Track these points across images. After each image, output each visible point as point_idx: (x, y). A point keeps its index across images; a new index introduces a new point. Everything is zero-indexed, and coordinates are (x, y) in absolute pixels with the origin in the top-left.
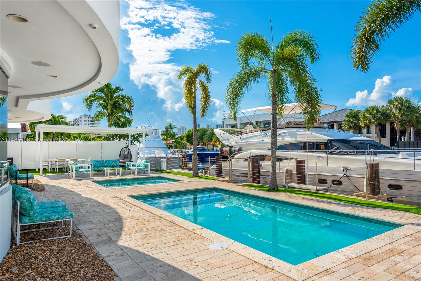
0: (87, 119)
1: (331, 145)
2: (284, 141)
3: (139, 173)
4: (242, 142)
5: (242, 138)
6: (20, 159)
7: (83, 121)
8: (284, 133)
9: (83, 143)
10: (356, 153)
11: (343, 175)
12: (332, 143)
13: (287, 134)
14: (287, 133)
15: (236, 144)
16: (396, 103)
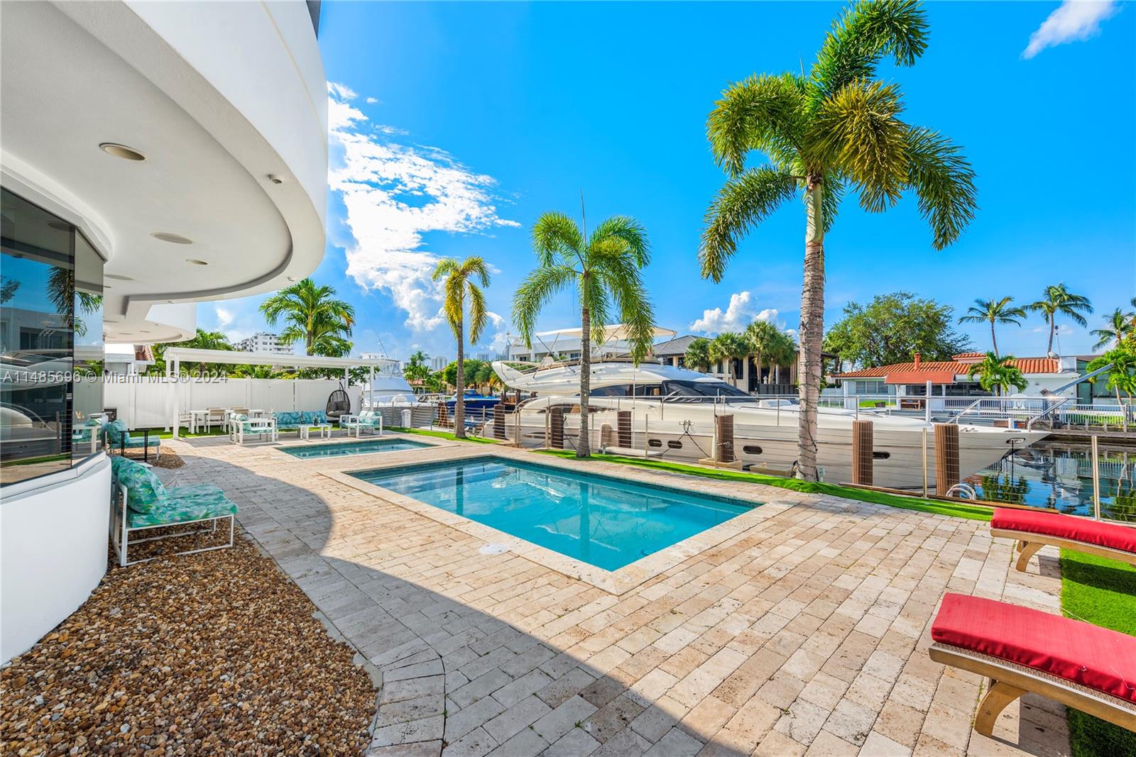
0: (268, 341)
1: (668, 389)
2: (600, 381)
3: (362, 433)
4: (536, 384)
5: (536, 376)
7: (260, 343)
8: (601, 370)
11: (683, 433)
12: (669, 386)
13: (604, 372)
14: (605, 369)
15: (526, 386)
16: (757, 330)
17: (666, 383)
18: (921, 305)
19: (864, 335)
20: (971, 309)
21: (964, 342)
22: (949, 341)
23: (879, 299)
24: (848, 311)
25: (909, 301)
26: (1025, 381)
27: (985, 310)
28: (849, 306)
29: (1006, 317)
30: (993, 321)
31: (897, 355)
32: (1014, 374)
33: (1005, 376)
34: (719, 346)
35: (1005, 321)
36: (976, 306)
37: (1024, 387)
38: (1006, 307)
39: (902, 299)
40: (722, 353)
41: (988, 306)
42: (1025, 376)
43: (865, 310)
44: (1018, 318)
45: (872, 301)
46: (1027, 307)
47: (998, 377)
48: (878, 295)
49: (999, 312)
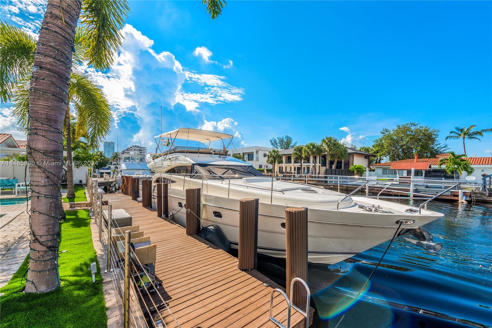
1: (194, 169)
8: (173, 157)
16: (327, 141)
17: (193, 165)
18: (421, 129)
19: (390, 145)
20: (451, 132)
21: (445, 149)
22: (436, 148)
23: (399, 126)
24: (383, 133)
25: (415, 127)
26: (472, 169)
27: (460, 133)
28: (384, 130)
29: (471, 136)
30: (464, 138)
31: (407, 155)
32: (466, 164)
33: (460, 165)
34: (307, 149)
35: (471, 138)
36: (455, 131)
37: (471, 172)
38: (471, 131)
39: (412, 126)
40: (308, 153)
41: (462, 130)
42: (472, 166)
43: (392, 132)
44: (478, 136)
45: (396, 128)
46: (484, 130)
47: (456, 166)
48: (399, 124)
49: (467, 133)
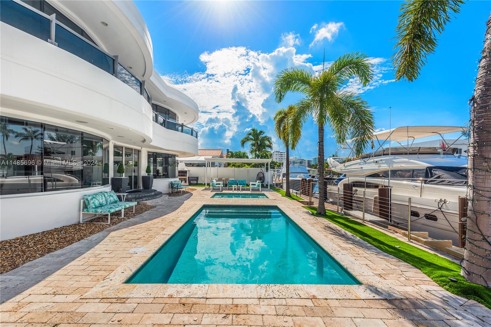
0: (277, 154)
1: (431, 173)
2: (380, 168)
3: (253, 190)
4: (345, 169)
5: (345, 165)
6: (203, 178)
7: (275, 155)
8: (381, 160)
9: (236, 169)
10: (465, 184)
11: (436, 209)
12: (432, 171)
13: (384, 162)
14: (384, 160)
15: (340, 171)
17: (430, 169)
